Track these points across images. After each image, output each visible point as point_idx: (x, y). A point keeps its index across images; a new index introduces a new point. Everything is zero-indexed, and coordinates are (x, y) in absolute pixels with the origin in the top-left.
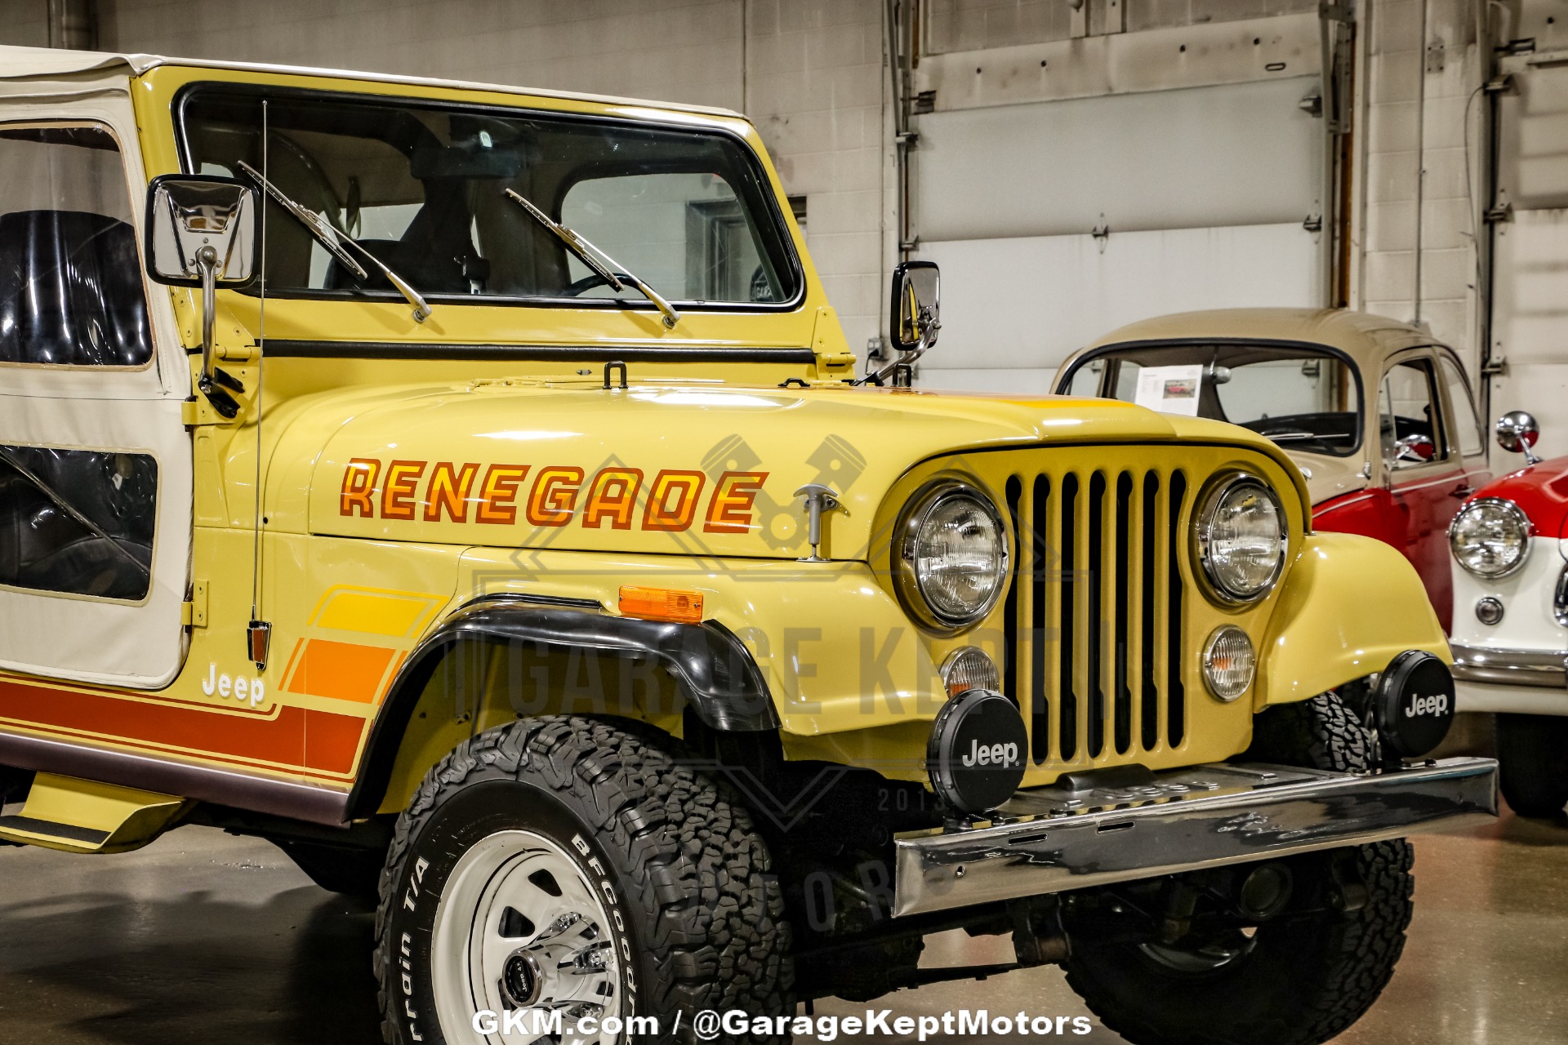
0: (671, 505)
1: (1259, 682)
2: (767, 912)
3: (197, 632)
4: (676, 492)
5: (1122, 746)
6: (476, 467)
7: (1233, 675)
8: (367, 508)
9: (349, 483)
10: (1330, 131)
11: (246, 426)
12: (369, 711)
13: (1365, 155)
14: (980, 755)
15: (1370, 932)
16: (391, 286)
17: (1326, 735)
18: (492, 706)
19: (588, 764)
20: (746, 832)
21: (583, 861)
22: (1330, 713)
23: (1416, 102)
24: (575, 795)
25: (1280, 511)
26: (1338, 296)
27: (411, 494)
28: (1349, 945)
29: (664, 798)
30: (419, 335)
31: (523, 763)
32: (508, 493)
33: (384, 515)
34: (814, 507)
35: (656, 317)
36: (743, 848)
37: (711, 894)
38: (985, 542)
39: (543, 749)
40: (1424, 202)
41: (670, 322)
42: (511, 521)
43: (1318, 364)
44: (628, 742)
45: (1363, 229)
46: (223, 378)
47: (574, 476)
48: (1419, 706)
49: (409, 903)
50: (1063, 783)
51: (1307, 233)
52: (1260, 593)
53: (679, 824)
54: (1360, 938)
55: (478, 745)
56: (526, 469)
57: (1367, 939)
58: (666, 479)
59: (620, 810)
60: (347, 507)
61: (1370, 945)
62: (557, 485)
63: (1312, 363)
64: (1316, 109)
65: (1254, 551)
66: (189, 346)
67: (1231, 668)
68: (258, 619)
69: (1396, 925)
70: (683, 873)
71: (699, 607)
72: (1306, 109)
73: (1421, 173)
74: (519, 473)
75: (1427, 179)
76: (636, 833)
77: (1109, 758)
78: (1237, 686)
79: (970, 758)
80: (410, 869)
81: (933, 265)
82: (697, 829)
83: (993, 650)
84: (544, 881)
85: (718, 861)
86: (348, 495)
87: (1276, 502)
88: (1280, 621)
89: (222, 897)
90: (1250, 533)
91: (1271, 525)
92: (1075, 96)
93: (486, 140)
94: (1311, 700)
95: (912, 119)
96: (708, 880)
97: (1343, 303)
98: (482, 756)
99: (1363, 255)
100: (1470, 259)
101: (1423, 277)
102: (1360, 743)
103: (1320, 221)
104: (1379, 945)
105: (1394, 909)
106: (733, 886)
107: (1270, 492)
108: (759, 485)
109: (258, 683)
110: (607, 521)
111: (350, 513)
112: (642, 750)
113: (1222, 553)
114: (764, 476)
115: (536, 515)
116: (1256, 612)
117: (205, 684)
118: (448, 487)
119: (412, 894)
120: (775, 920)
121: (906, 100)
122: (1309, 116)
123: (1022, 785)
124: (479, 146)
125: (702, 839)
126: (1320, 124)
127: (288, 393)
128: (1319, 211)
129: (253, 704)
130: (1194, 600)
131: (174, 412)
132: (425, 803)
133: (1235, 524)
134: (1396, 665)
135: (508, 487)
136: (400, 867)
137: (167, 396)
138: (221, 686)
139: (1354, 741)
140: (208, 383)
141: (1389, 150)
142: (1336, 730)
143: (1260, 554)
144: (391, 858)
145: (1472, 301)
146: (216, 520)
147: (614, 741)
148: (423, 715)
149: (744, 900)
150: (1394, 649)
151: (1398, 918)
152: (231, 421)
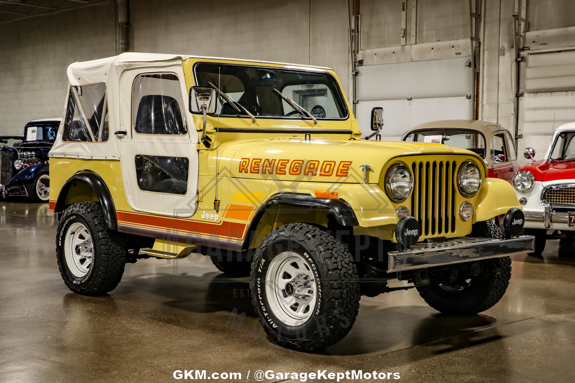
0: (327, 170)
1: (474, 216)
2: (353, 272)
3: (200, 203)
4: (328, 167)
5: (440, 232)
6: (275, 160)
7: (467, 214)
8: (246, 171)
9: (241, 164)
10: (474, 71)
11: (212, 150)
12: (248, 222)
13: (483, 78)
14: (409, 232)
15: (500, 281)
16: (246, 114)
17: (489, 230)
18: (278, 221)
19: (308, 235)
20: (348, 252)
21: (307, 259)
22: (490, 225)
23: (497, 64)
24: (305, 242)
25: (479, 172)
26: (476, 116)
27: (258, 167)
28: (495, 284)
29: (327, 243)
30: (253, 127)
31: (291, 235)
32: (284, 167)
33: (251, 172)
34: (365, 169)
35: (312, 122)
36: (347, 256)
37: (340, 267)
38: (407, 179)
39: (296, 231)
40: (499, 91)
41: (315, 123)
42: (285, 174)
43: (470, 135)
44: (318, 230)
45: (483, 98)
46: (207, 138)
47: (301, 162)
48: (515, 222)
49: (260, 270)
50: (426, 241)
51: (467, 99)
52: (474, 193)
53: (332, 250)
54: (498, 282)
55: (279, 230)
56: (288, 160)
57: (499, 283)
58: (326, 163)
59: (317, 246)
60: (241, 170)
61: (500, 284)
62: (297, 165)
63: (468, 135)
64: (470, 65)
65: (473, 182)
66: (198, 129)
67: (467, 212)
68: (217, 199)
69: (507, 279)
70: (333, 262)
71: (337, 195)
72: (467, 65)
73: (499, 83)
74: (287, 162)
75: (500, 85)
76: (321, 252)
77: (437, 235)
78: (468, 217)
79: (406, 233)
80: (260, 262)
81: (381, 108)
82: (336, 251)
83: (409, 207)
84: (295, 265)
85: (342, 259)
86: (241, 167)
87: (479, 170)
88: (479, 201)
89: (190, 274)
90: (472, 178)
91: (477, 176)
92: (402, 61)
93: (268, 76)
94: (485, 221)
95: (357, 68)
96: (339, 264)
97: (477, 119)
98: (280, 233)
99: (483, 105)
100: (512, 106)
101: (499, 112)
102: (498, 232)
103: (471, 96)
104: (503, 284)
105: (507, 275)
106: (345, 265)
107: (477, 167)
108: (350, 165)
109: (217, 216)
110: (310, 174)
111: (242, 172)
112: (321, 231)
113: (465, 182)
114: (351, 162)
115: (291, 172)
116: (473, 198)
117: (202, 216)
118: (268, 165)
119: (260, 268)
120: (356, 274)
121: (355, 62)
122: (468, 67)
123: (418, 241)
124: (267, 78)
125: (338, 254)
126: (471, 70)
127: (222, 141)
128: (470, 93)
129: (215, 221)
130: (458, 194)
131: (194, 146)
132: (264, 245)
133: (468, 175)
134: (509, 212)
135: (284, 165)
136: (257, 262)
137: (192, 142)
138: (206, 216)
139: (496, 232)
140: (204, 139)
141: (489, 76)
142: (492, 229)
143: (474, 183)
144: (255, 259)
145: (513, 118)
146: (205, 174)
147: (314, 229)
148: (261, 223)
149: (348, 269)
150: (508, 208)
151: (508, 277)
152: (208, 149)
